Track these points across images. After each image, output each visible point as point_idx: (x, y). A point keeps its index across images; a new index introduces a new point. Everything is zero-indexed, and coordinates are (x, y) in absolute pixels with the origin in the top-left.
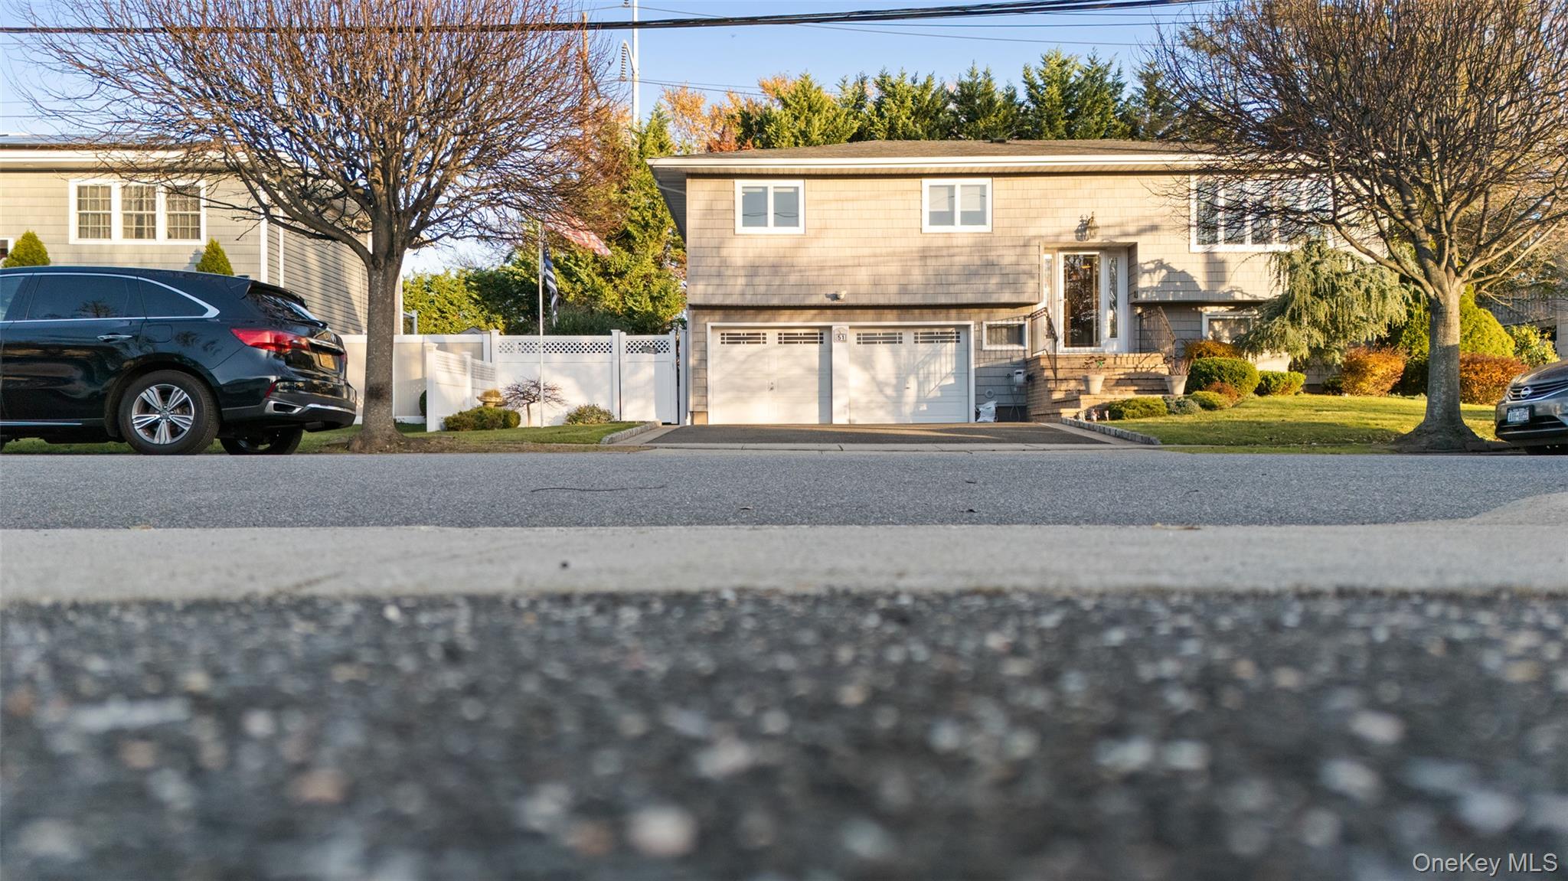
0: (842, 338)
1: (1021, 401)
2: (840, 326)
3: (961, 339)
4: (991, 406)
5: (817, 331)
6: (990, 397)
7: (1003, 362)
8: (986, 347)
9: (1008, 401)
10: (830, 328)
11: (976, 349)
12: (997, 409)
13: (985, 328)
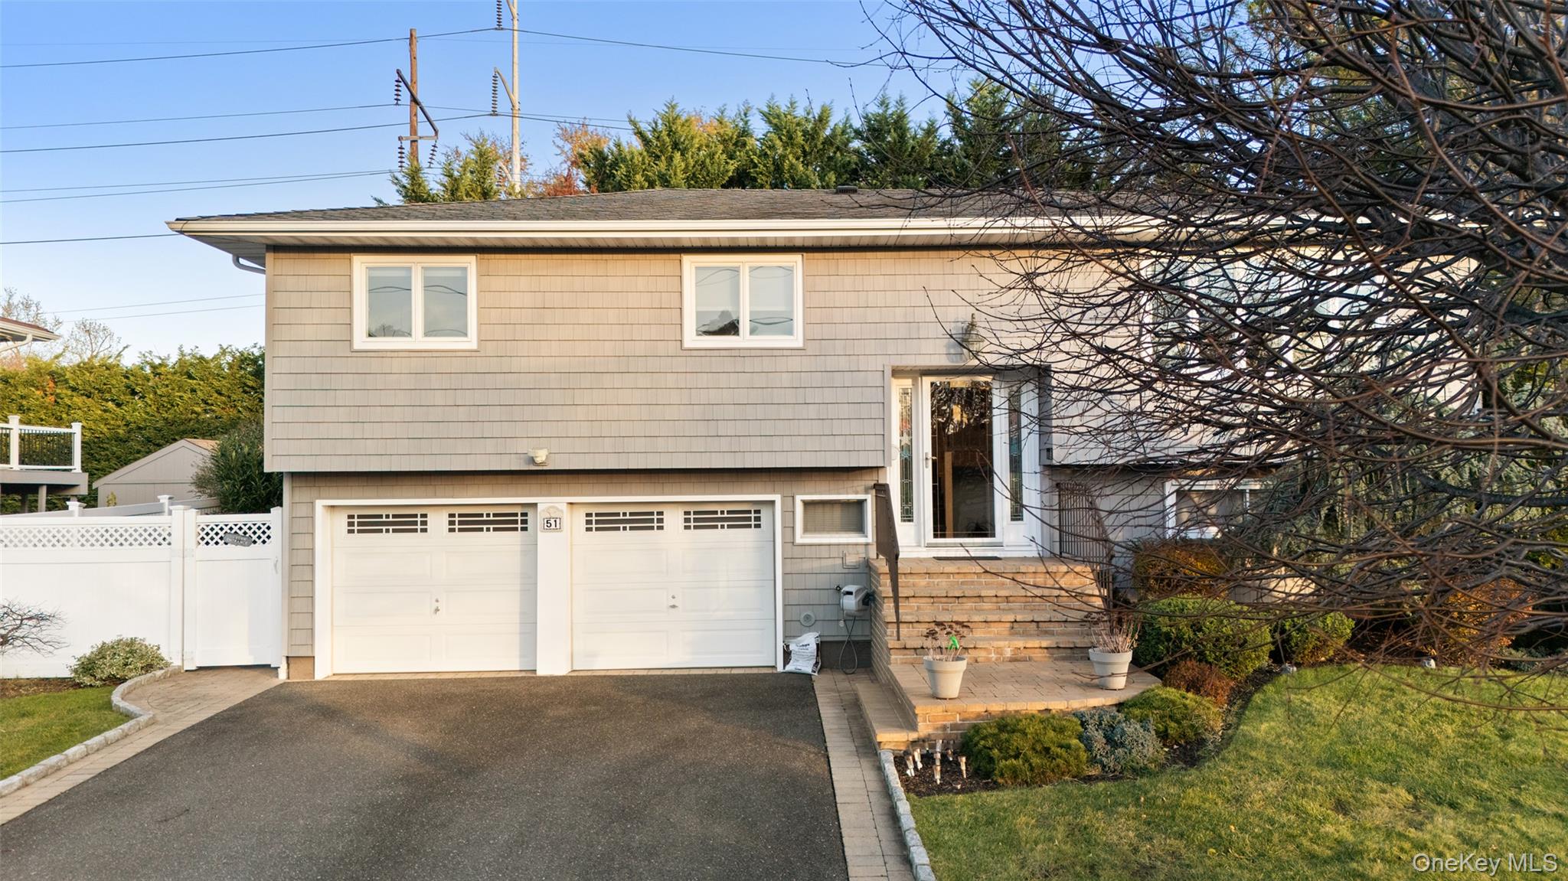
0: (551, 524)
1: (859, 633)
2: (550, 503)
3: (763, 522)
4: (810, 639)
5: (519, 510)
6: (808, 624)
7: (830, 562)
8: (800, 538)
9: (838, 632)
10: (535, 505)
11: (784, 543)
12: (820, 647)
13: (799, 508)
